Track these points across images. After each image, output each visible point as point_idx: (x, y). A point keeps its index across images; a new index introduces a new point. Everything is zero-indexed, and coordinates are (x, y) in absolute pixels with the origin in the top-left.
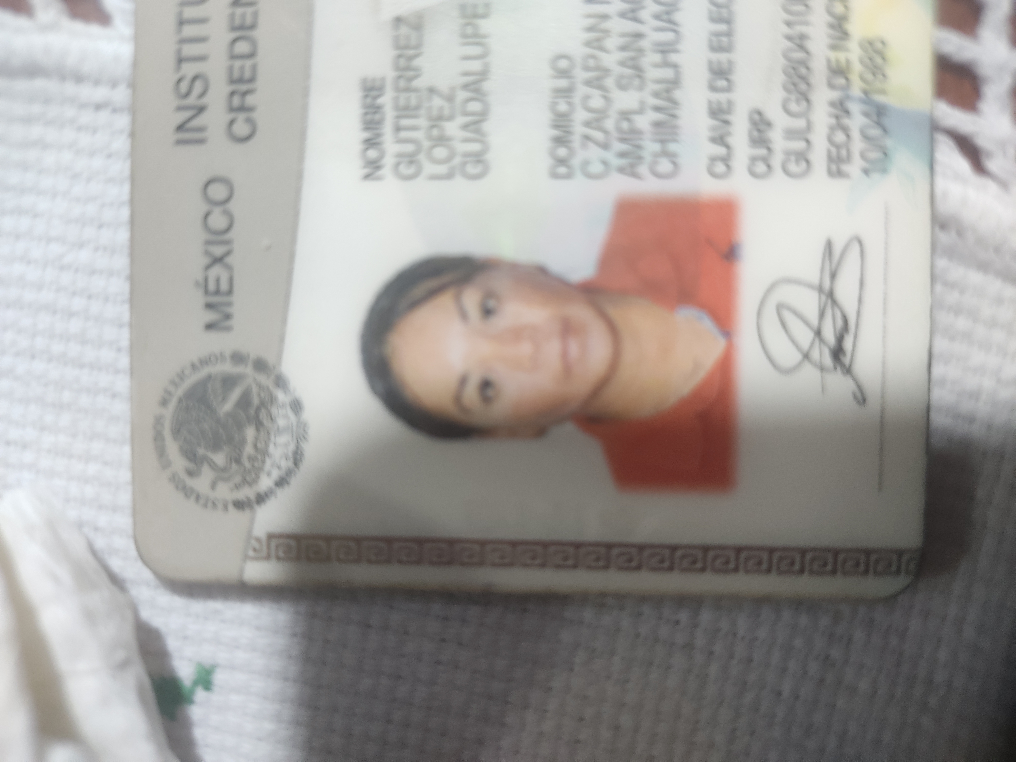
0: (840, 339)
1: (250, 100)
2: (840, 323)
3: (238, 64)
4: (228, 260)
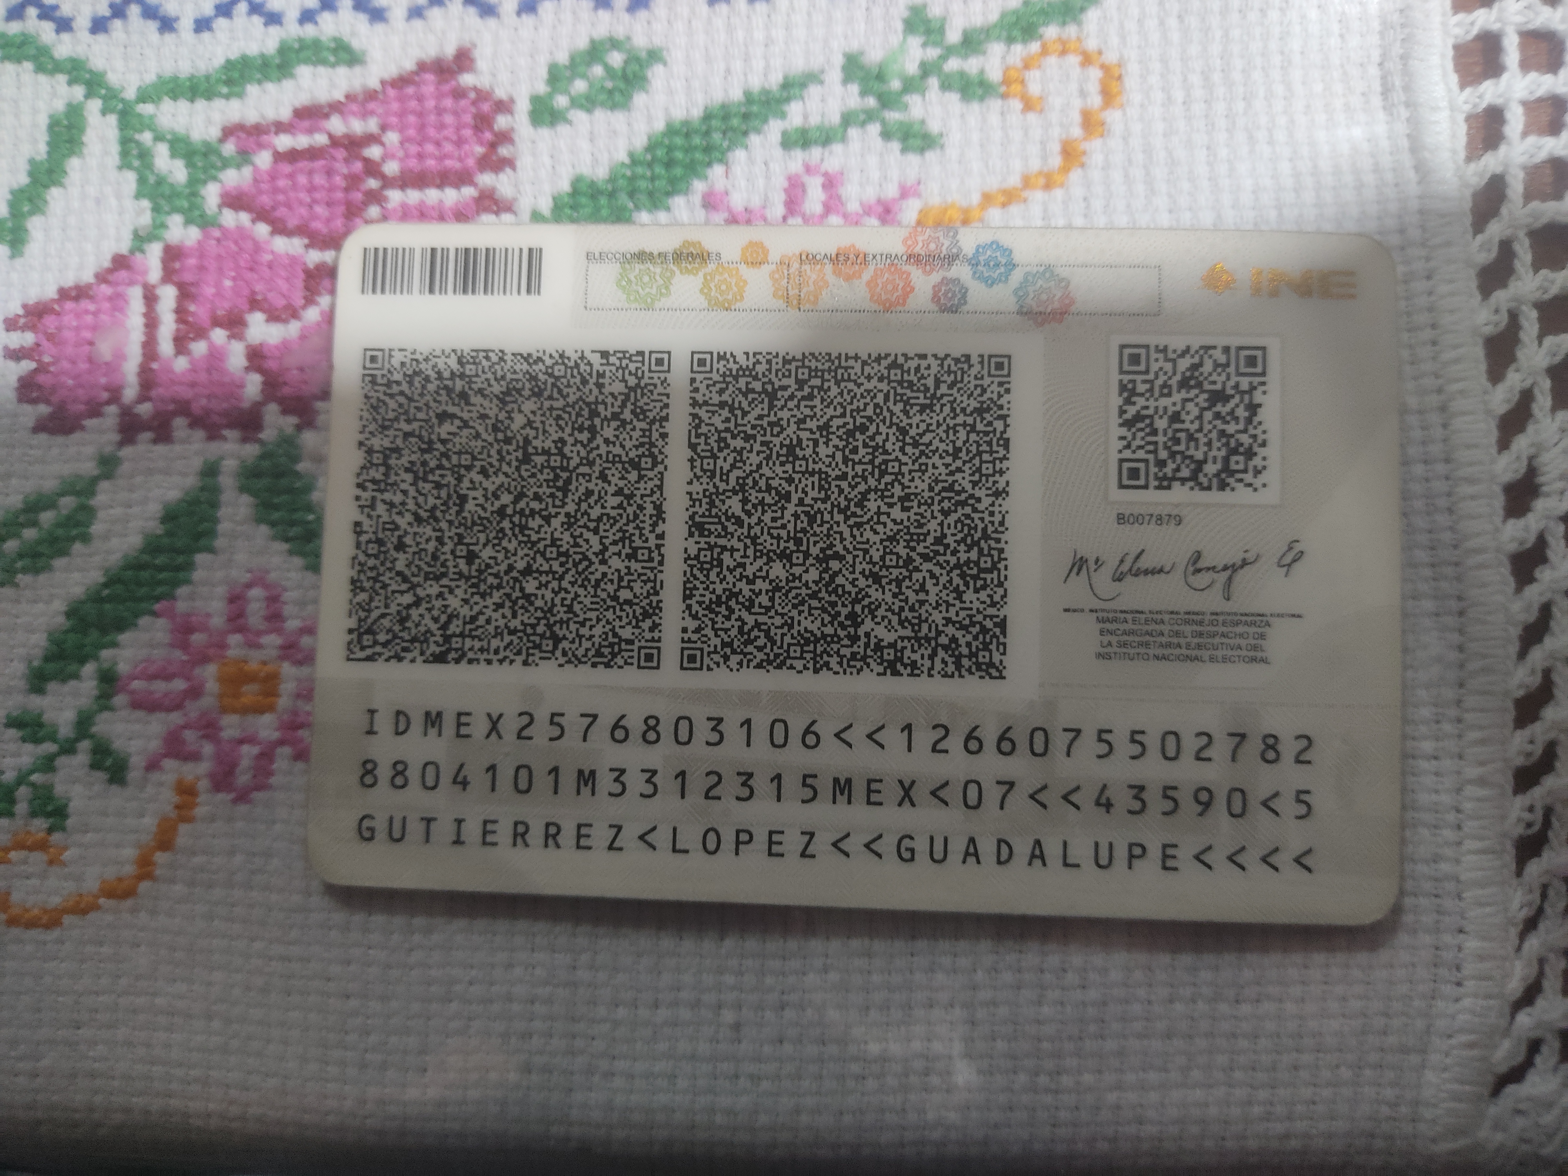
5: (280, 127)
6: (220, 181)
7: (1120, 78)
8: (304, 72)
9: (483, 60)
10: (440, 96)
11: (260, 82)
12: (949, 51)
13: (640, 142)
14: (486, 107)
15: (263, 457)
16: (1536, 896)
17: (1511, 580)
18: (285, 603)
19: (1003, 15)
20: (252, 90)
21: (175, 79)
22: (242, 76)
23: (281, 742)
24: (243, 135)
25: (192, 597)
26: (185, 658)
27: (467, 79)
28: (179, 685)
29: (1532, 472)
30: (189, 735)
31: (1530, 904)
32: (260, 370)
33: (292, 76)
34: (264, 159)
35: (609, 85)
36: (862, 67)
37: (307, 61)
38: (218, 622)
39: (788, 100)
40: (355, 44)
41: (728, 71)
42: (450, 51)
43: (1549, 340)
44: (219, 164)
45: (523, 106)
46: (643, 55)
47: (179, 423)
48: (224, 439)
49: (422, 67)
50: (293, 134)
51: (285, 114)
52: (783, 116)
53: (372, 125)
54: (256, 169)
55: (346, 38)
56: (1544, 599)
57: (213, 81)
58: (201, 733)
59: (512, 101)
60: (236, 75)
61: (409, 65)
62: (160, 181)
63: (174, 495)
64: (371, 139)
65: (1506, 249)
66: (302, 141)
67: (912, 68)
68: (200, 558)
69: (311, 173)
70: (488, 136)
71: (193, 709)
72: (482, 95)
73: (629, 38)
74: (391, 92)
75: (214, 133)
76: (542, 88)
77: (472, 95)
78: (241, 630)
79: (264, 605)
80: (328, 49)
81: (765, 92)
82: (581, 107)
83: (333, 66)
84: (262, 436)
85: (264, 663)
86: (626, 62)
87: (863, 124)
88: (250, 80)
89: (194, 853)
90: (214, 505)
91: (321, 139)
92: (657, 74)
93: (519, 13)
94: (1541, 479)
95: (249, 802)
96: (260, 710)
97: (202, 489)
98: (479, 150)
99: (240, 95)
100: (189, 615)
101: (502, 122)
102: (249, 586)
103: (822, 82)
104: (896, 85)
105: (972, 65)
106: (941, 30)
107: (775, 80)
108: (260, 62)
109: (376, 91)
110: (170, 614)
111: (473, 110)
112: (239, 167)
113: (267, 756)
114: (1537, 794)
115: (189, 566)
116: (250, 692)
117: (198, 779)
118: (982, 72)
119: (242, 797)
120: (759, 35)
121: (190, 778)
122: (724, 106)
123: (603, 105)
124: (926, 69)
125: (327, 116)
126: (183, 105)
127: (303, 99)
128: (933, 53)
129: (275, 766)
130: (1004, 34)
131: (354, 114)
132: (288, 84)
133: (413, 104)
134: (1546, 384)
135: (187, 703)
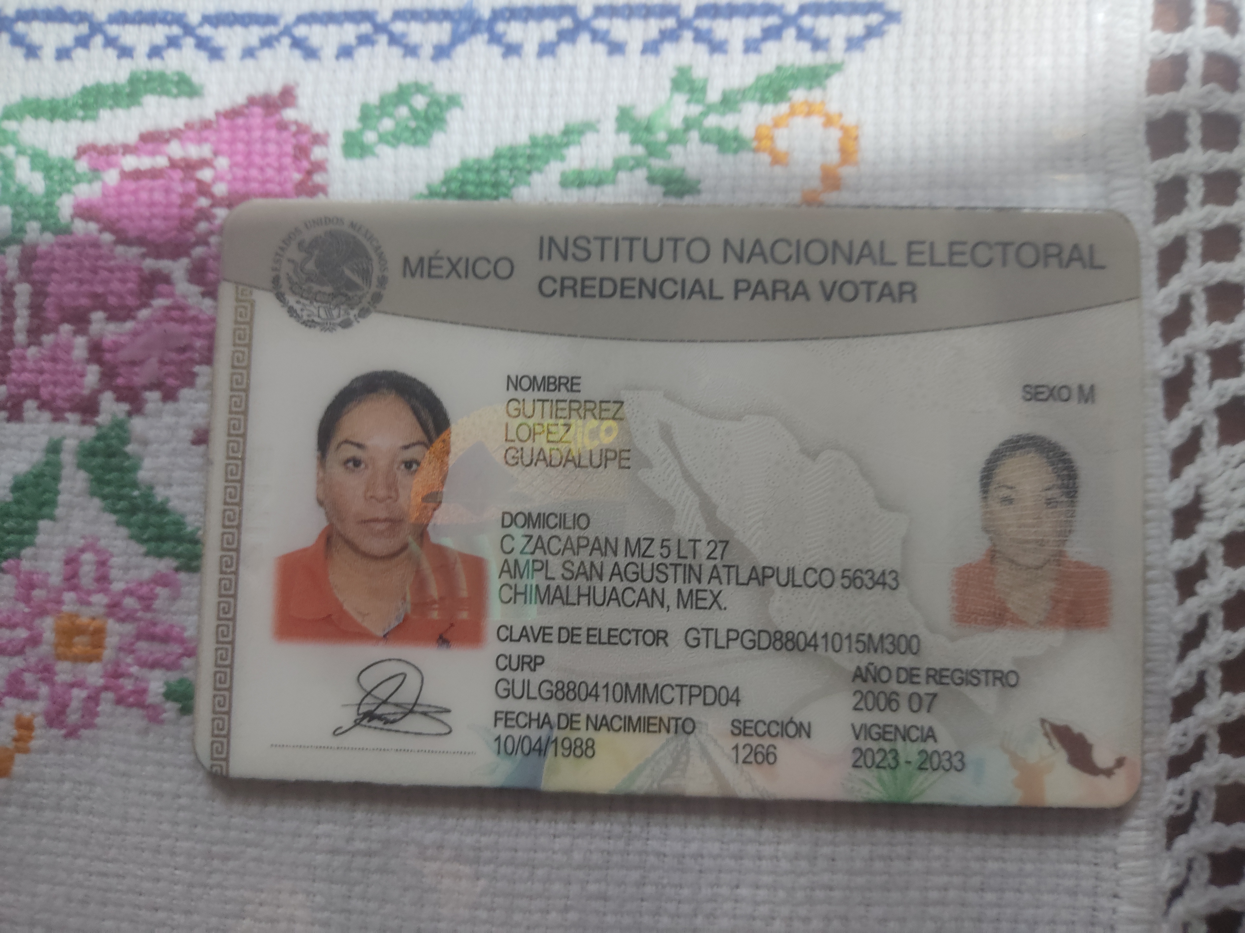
0: (380, 718)
1: (569, 293)
2: (392, 718)
3: (597, 283)
4: (454, 274)
5: (127, 149)
6: (74, 194)
7: (856, 138)
8: (150, 101)
9: (304, 98)
10: (266, 128)
11: (111, 108)
12: (709, 109)
13: (437, 176)
14: (304, 139)
15: (98, 438)
16: (1182, 870)
17: (1175, 593)
18: (111, 567)
19: (759, 79)
20: (105, 114)
21: (37, 101)
22: (96, 102)
23: (106, 688)
24: (95, 155)
25: (35, 557)
26: (27, 610)
27: (289, 114)
28: (22, 633)
29: (1198, 499)
30: (28, 677)
31: (1177, 875)
32: (99, 361)
33: (139, 104)
34: (112, 177)
35: (413, 124)
36: (633, 120)
37: (153, 91)
38: (55, 580)
39: (567, 145)
40: (195, 79)
41: (517, 117)
42: (276, 88)
43: (1219, 384)
44: (73, 179)
45: (337, 140)
46: (444, 99)
47: (30, 405)
48: (66, 420)
49: (252, 101)
50: (138, 156)
51: (132, 138)
52: (563, 159)
53: (206, 151)
54: (105, 185)
55: (188, 73)
56: (1203, 611)
57: (70, 104)
58: (39, 676)
59: (327, 135)
60: (91, 100)
61: (240, 99)
62: (21, 191)
63: (22, 468)
64: (204, 163)
65: (1185, 303)
66: (145, 162)
67: (676, 122)
68: (43, 524)
69: (151, 190)
70: (305, 164)
71: (33, 656)
72: (302, 129)
73: (432, 84)
74: (224, 123)
75: (70, 151)
76: (354, 125)
77: (293, 128)
78: (74, 588)
79: (94, 567)
80: (172, 82)
81: (548, 137)
82: (387, 143)
83: (176, 96)
84: (99, 419)
85: (93, 619)
86: (429, 105)
87: (632, 169)
88: (103, 105)
89: (28, 780)
90: (56, 478)
91: (161, 162)
92: (454, 117)
93: (338, 57)
94: (1205, 506)
95: (78, 737)
96: (90, 659)
97: (47, 464)
98: (297, 176)
99: (95, 118)
100: (31, 573)
101: (317, 153)
102: (82, 550)
103: (597, 131)
104: (662, 136)
105: (728, 122)
106: (703, 90)
107: (557, 127)
108: (112, 90)
109: (210, 122)
110: (17, 572)
111: (294, 141)
112: (90, 181)
113: (94, 699)
114: (1187, 779)
115: (33, 531)
116: (80, 644)
117: (34, 715)
118: (737, 128)
119: (72, 733)
120: (545, 87)
121: (27, 715)
122: (512, 148)
123: (406, 141)
124: (689, 124)
125: (167, 141)
126: (43, 124)
127: (148, 125)
128: (695, 110)
129: (99, 709)
130: (758, 96)
131: (191, 140)
132: (135, 111)
133: (242, 134)
134: (1214, 422)
135: (28, 650)
